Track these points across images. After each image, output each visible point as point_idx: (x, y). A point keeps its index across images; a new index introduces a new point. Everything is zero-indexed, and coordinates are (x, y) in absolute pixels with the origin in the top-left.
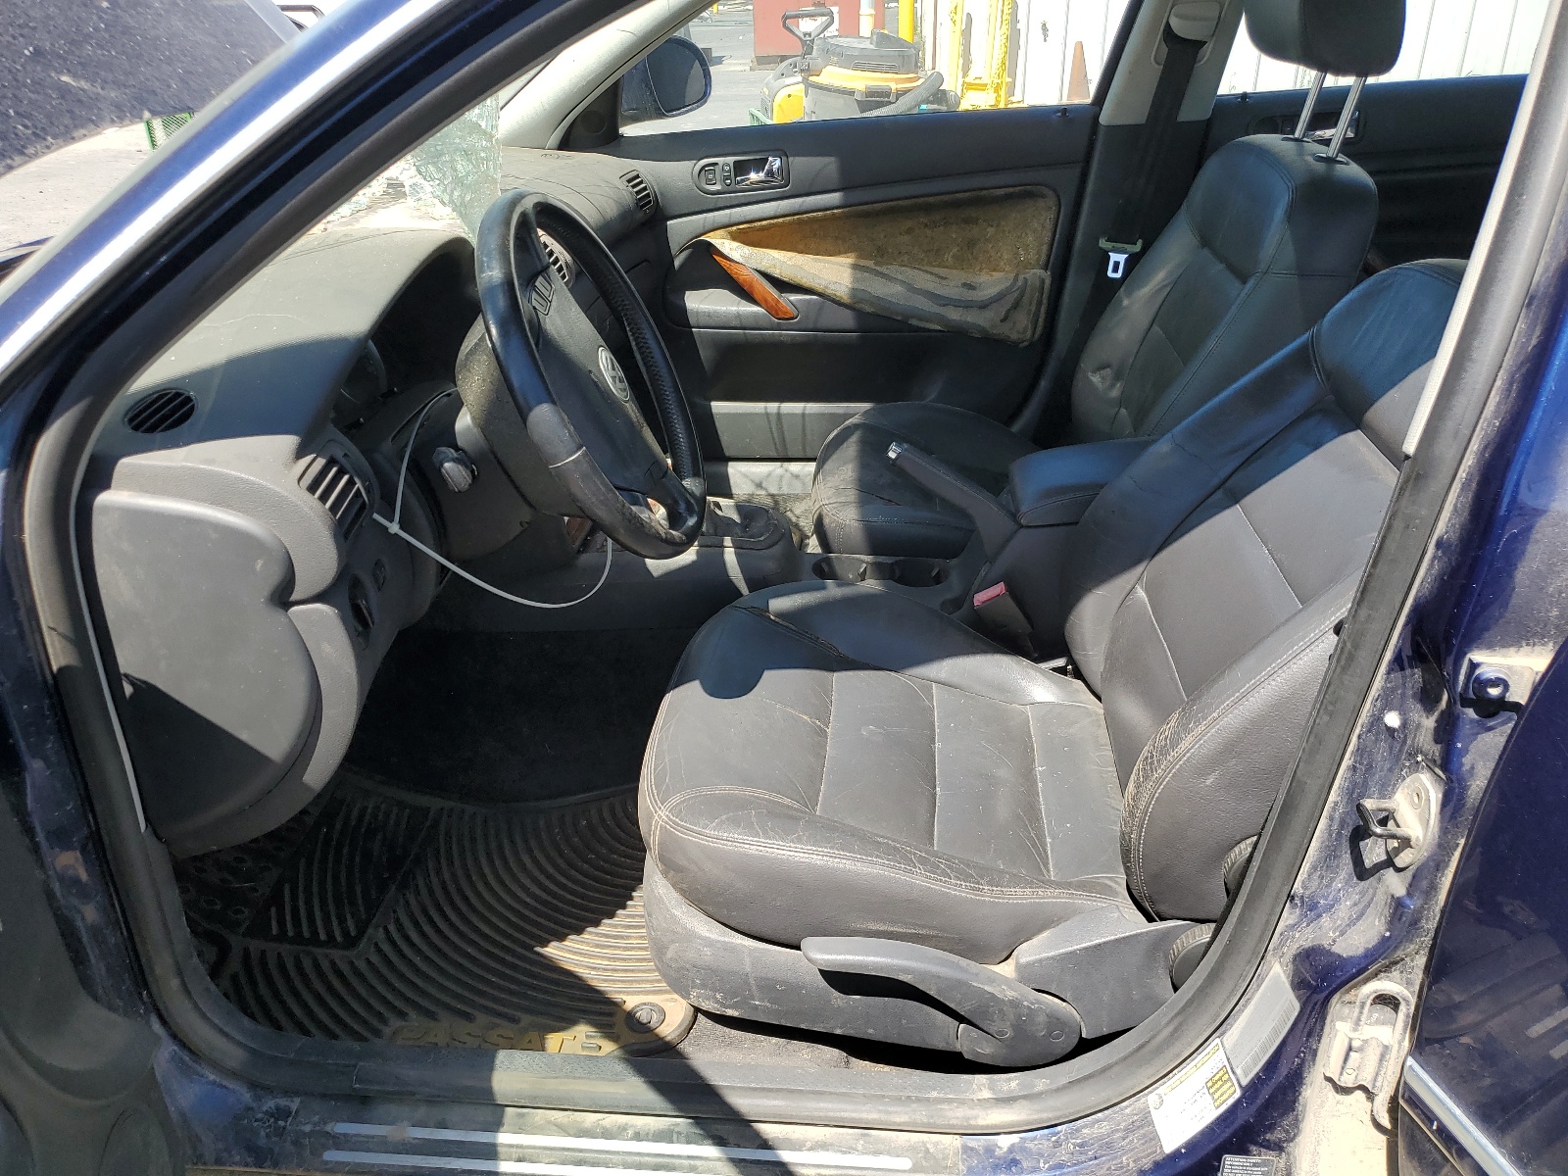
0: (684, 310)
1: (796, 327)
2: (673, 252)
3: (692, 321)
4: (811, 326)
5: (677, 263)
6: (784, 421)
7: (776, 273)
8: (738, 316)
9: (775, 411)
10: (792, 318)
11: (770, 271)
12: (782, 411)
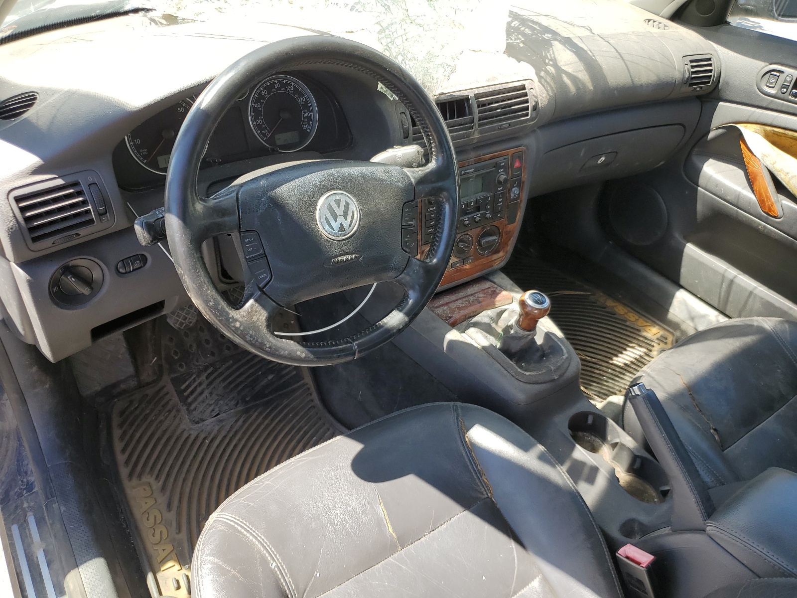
0: (698, 171)
1: (776, 225)
2: (712, 126)
3: (702, 181)
4: (786, 229)
5: (712, 135)
6: (734, 288)
7: (781, 177)
8: (738, 196)
9: (731, 277)
10: (775, 217)
11: (776, 173)
12: (736, 280)
